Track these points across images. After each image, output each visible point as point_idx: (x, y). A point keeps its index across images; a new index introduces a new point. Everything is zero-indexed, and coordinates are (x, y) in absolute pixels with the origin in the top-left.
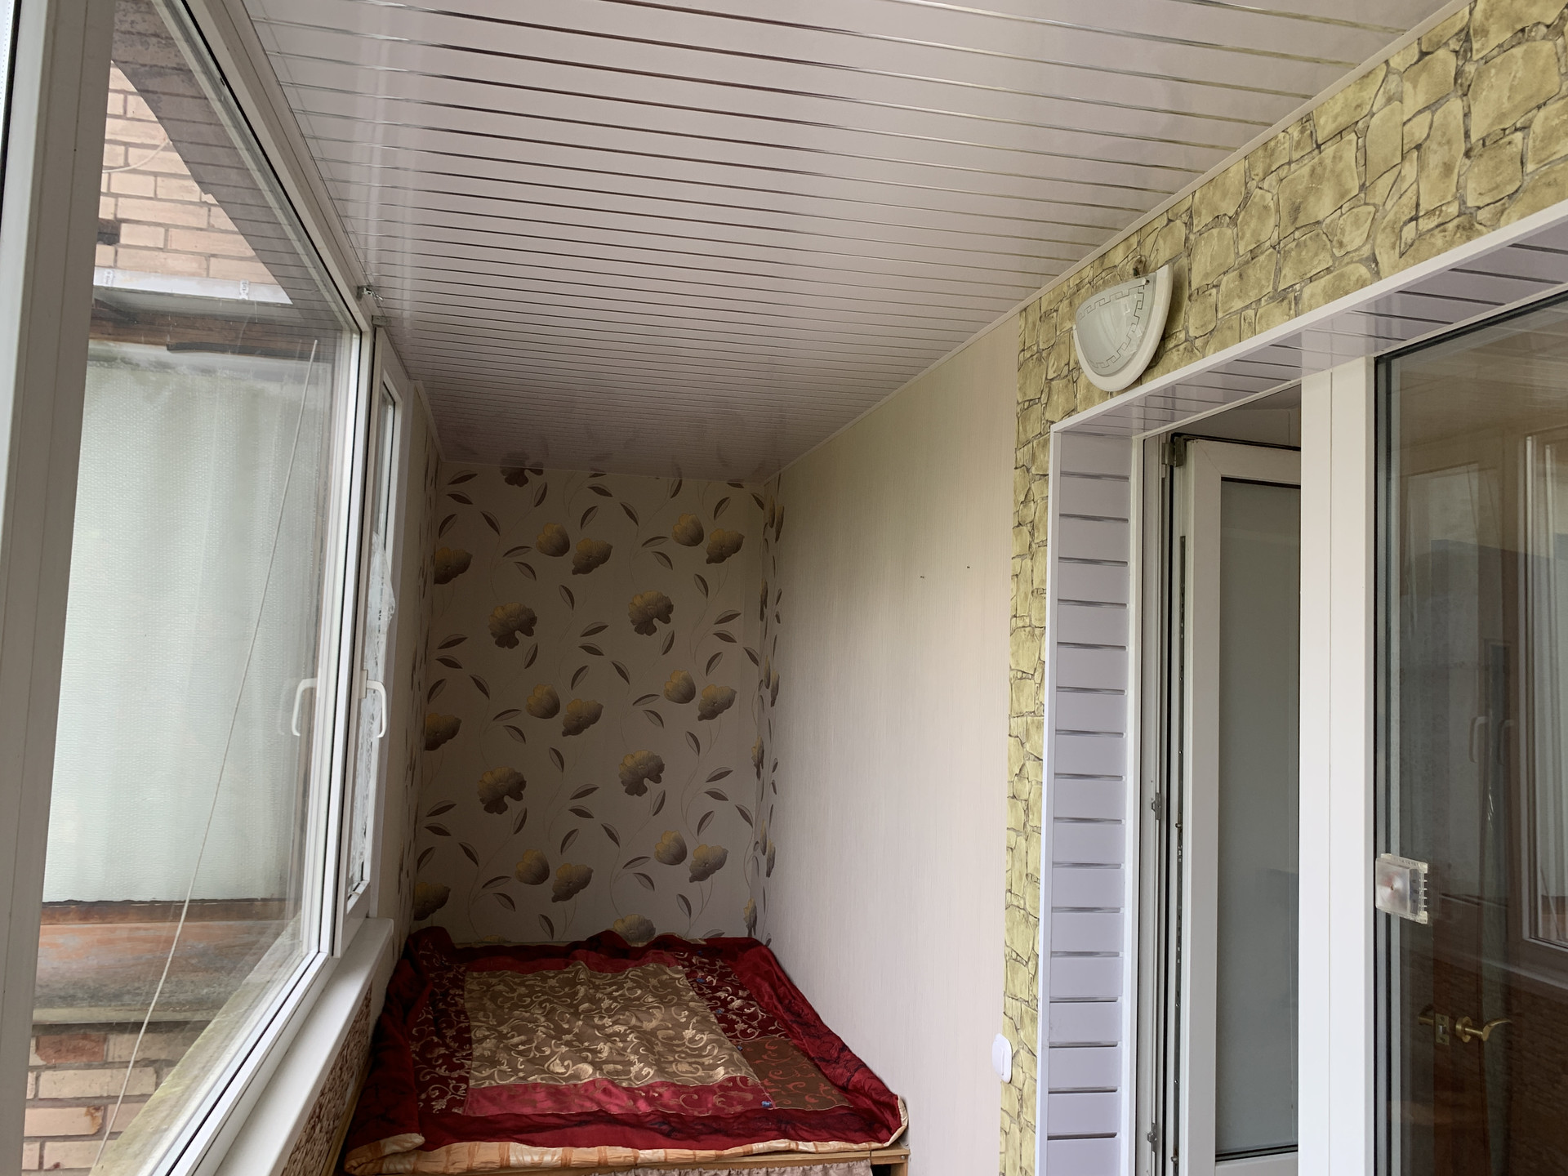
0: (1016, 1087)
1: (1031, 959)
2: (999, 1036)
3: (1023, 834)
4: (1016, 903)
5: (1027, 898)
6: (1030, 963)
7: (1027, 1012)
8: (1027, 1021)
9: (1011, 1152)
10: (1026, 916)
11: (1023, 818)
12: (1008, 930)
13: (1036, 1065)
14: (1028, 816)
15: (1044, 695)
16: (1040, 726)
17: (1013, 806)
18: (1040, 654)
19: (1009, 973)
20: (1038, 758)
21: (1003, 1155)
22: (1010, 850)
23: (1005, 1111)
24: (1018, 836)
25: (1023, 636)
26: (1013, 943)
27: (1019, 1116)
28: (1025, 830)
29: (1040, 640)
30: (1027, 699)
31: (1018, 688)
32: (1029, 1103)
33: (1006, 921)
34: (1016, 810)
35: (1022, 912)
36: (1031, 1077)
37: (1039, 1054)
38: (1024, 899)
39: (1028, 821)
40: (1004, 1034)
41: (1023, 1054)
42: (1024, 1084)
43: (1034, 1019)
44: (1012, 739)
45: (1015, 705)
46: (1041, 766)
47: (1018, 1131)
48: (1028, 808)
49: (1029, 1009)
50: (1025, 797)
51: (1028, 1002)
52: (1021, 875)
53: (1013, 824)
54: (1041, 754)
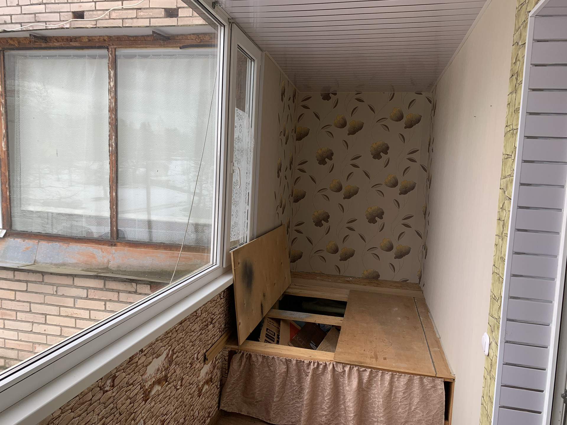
0: (490, 358)
1: (499, 298)
2: (486, 334)
3: (501, 237)
4: (496, 271)
5: (500, 269)
6: (499, 300)
7: (496, 324)
8: (496, 328)
9: (486, 388)
10: (499, 278)
11: (502, 229)
12: (492, 284)
13: (497, 350)
14: (503, 228)
15: (514, 165)
16: (512, 182)
17: (499, 224)
18: (515, 143)
19: (491, 305)
20: (510, 198)
21: (484, 388)
22: (496, 245)
23: (485, 368)
24: (499, 238)
25: (509, 136)
26: (493, 290)
27: (490, 373)
28: (501, 236)
29: (515, 136)
30: (508, 168)
31: (505, 163)
32: (494, 367)
33: (492, 280)
34: (500, 226)
35: (498, 275)
36: (496, 355)
37: (499, 345)
38: (499, 269)
39: (503, 231)
40: (487, 333)
41: (493, 344)
42: (493, 358)
43: (498, 328)
44: (501, 190)
45: (503, 172)
46: (510, 202)
47: (489, 379)
48: (504, 225)
49: (497, 323)
50: (503, 219)
51: (497, 319)
52: (499, 258)
53: (498, 233)
54: (511, 196)
